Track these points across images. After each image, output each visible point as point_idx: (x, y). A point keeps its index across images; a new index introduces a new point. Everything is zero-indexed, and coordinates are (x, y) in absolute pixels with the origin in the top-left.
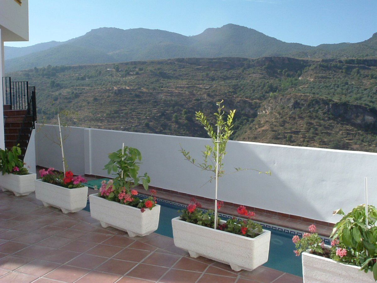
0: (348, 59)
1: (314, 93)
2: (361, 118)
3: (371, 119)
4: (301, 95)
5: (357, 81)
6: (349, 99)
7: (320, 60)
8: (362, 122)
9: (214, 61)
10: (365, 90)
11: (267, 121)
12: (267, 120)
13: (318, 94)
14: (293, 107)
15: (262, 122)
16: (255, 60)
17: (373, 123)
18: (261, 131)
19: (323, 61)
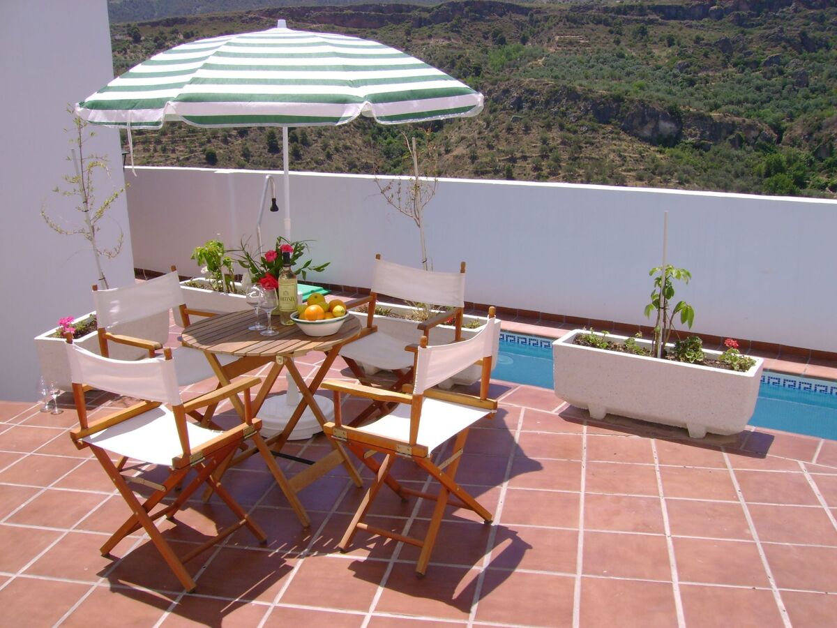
0: (624, 4)
1: (556, 77)
2: (650, 126)
3: (671, 128)
4: (531, 81)
5: (642, 49)
6: (627, 87)
7: (568, 7)
8: (652, 133)
9: (345, 12)
10: (658, 68)
11: (463, 138)
12: (462, 135)
13: (564, 78)
14: (516, 107)
15: (452, 141)
16: (433, 9)
17: (674, 136)
18: (452, 158)
19: (573, 9)
